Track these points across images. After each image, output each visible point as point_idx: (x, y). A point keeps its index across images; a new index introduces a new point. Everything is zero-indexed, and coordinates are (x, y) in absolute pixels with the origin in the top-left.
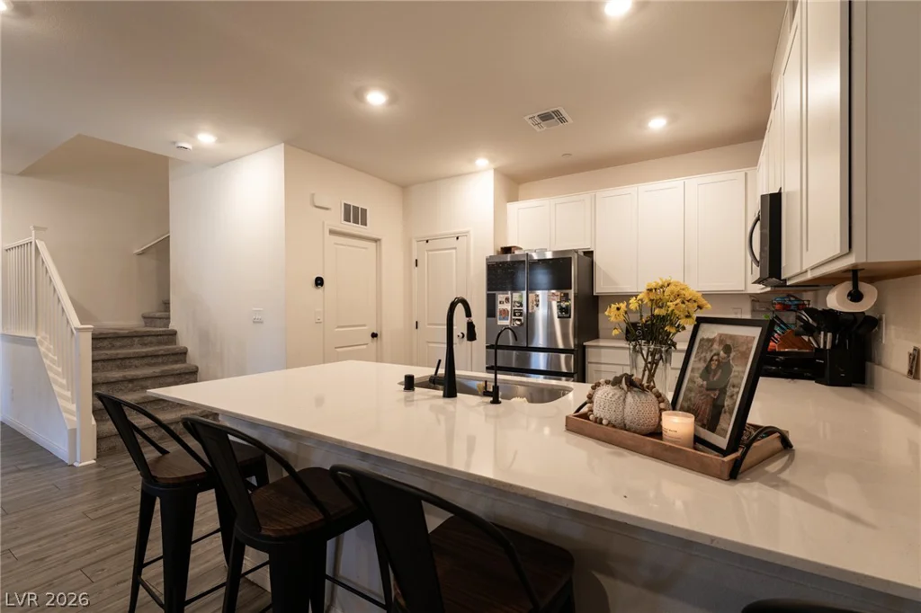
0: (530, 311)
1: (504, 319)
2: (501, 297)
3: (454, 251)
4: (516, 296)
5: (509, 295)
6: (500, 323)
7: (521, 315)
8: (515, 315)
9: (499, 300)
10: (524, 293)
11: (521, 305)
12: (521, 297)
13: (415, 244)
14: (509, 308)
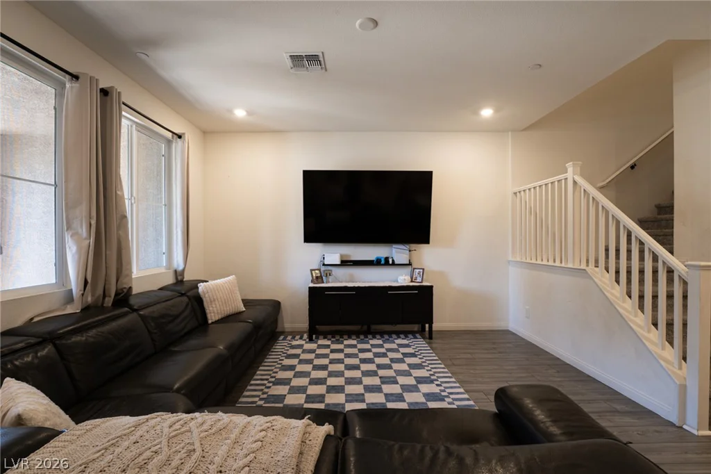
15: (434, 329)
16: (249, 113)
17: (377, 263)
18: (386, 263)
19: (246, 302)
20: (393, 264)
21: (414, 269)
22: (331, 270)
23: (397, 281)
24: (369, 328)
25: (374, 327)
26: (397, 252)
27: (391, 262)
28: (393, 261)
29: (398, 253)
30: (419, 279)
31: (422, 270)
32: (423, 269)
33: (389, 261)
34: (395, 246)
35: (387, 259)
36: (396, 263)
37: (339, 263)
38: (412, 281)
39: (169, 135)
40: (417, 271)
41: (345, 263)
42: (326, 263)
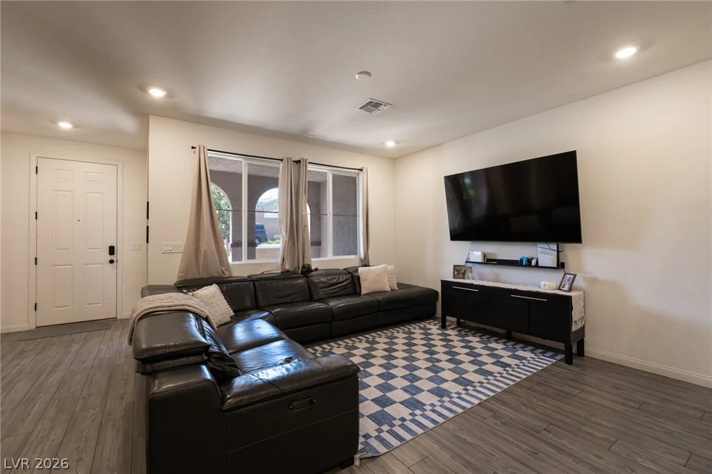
16: (397, 142)
17: (521, 264)
18: (528, 264)
19: (399, 285)
20: (537, 266)
21: (565, 274)
26: (541, 253)
27: (534, 264)
28: (537, 262)
29: (545, 253)
31: (572, 276)
32: (576, 276)
33: (531, 263)
34: (539, 245)
35: (529, 261)
36: (541, 265)
37: (482, 261)
38: (559, 289)
39: (357, 171)
40: (568, 276)
41: (489, 261)
42: (470, 260)
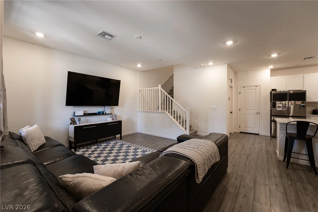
0: (289, 106)
1: (279, 108)
2: (278, 102)
3: (255, 90)
4: (284, 102)
5: (281, 102)
6: (277, 109)
7: (286, 107)
8: (283, 107)
9: (277, 103)
10: (287, 102)
11: (286, 105)
12: (286, 102)
13: (239, 88)
14: (281, 105)
15: (122, 135)
17: (99, 114)
18: (103, 114)
19: (46, 138)
20: (106, 114)
21: (112, 115)
22: (80, 118)
23: (107, 120)
24: (96, 141)
25: (99, 140)
27: (105, 113)
28: (105, 112)
29: (107, 109)
30: (115, 119)
32: (116, 115)
33: (104, 113)
34: (106, 107)
36: (107, 113)
37: (83, 115)
38: (112, 120)
40: (114, 116)
41: (85, 115)
42: (76, 115)
